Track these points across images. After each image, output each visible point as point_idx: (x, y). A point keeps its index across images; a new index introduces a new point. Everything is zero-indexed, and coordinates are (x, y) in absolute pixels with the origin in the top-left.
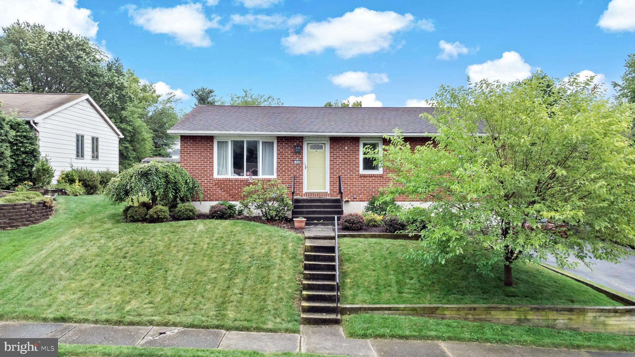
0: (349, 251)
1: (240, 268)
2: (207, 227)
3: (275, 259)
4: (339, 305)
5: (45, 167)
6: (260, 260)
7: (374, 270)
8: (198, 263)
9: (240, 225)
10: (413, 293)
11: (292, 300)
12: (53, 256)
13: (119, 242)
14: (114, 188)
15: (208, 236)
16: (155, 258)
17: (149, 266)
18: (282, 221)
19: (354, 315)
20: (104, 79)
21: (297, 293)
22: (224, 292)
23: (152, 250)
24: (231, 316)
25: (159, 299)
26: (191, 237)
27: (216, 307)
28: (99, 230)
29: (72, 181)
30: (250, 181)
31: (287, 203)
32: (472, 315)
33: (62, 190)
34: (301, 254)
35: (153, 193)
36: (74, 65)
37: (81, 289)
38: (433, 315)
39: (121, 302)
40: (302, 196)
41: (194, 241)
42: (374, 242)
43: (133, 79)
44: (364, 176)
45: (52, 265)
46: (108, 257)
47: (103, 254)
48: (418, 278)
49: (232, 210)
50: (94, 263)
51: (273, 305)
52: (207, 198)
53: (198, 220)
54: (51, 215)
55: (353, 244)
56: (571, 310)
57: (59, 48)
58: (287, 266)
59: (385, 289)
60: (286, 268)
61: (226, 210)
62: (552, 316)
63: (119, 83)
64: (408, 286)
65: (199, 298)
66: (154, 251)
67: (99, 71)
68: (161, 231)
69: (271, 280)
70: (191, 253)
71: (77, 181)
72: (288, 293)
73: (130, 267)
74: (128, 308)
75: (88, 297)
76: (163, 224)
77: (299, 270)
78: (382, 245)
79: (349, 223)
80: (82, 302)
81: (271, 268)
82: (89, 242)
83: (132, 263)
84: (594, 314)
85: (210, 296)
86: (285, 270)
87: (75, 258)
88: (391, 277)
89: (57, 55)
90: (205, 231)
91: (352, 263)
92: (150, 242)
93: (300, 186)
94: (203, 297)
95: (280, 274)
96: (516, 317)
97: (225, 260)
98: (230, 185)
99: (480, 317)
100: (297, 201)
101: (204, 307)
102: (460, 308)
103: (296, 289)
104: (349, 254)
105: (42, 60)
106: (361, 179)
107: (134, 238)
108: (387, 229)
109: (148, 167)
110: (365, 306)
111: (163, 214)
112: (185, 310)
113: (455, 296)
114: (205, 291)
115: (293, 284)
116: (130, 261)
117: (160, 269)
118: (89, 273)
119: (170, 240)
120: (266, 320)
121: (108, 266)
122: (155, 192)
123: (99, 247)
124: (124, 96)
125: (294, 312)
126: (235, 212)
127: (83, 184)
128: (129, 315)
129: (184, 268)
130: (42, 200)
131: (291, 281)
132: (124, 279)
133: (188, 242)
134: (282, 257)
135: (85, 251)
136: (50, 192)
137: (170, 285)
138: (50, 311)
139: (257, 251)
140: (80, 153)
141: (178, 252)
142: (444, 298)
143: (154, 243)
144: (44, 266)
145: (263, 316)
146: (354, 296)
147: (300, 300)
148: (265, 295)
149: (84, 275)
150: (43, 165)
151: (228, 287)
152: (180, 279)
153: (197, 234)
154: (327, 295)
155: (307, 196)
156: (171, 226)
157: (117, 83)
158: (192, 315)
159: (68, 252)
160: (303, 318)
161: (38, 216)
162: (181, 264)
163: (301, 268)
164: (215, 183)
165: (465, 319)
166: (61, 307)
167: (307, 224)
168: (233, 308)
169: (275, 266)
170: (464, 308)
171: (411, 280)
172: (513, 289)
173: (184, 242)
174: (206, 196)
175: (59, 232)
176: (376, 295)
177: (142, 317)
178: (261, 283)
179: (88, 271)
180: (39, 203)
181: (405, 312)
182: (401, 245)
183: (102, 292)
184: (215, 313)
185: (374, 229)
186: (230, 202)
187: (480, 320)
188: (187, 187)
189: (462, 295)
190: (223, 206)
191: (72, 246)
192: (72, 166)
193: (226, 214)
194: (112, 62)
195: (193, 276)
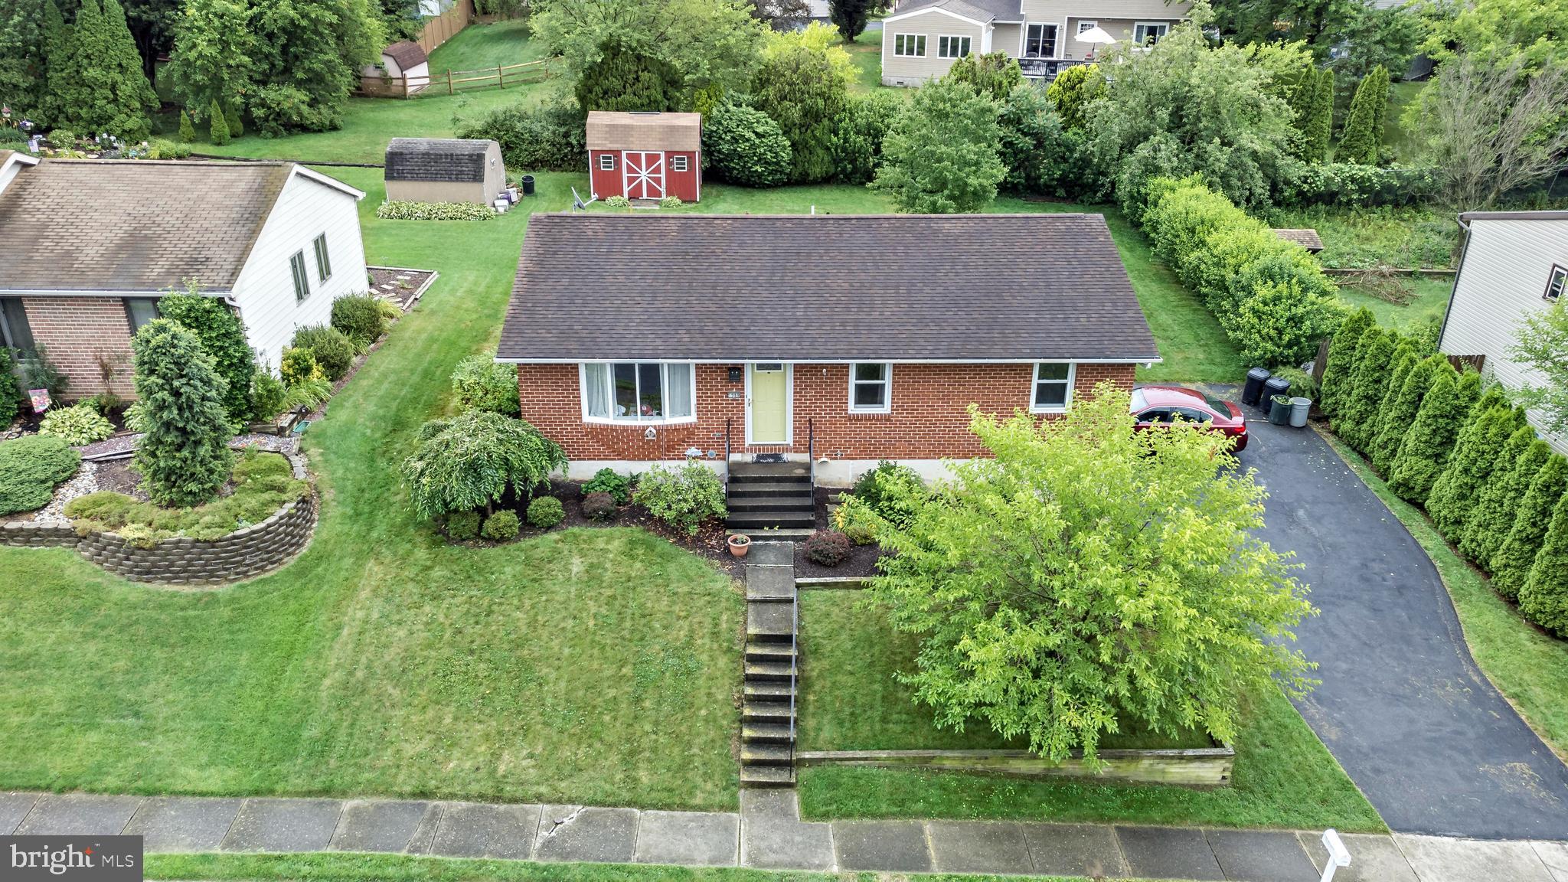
0: (817, 631)
1: (649, 675)
3: (701, 653)
4: (794, 753)
5: (270, 387)
6: (678, 657)
7: (851, 674)
8: (586, 664)
9: (640, 553)
11: (728, 741)
12: (365, 648)
13: (454, 612)
16: (519, 653)
17: (512, 674)
19: (815, 769)
21: (735, 731)
22: (630, 730)
23: (510, 633)
24: (644, 780)
25: (540, 748)
27: (622, 763)
29: (306, 371)
32: (982, 764)
33: (301, 410)
37: (428, 727)
38: (928, 765)
39: (489, 756)
40: (743, 455)
44: (857, 418)
45: (370, 671)
46: (446, 651)
47: (437, 644)
50: (430, 667)
51: (702, 756)
52: (574, 456)
53: (568, 537)
55: (825, 606)
59: (864, 715)
60: (719, 674)
65: (596, 744)
66: (513, 636)
68: (515, 576)
69: (697, 702)
70: (571, 639)
71: (315, 367)
72: (721, 727)
73: (486, 677)
74: (501, 769)
75: (443, 747)
76: (511, 550)
77: (739, 676)
79: (820, 555)
80: (437, 755)
81: (695, 674)
85: (611, 738)
86: (717, 678)
87: (398, 653)
88: (877, 686)
90: (586, 577)
91: (819, 659)
93: (739, 435)
94: (602, 741)
95: (710, 687)
96: (1043, 766)
97: (625, 655)
98: (612, 435)
99: (994, 767)
100: (735, 467)
101: (606, 764)
103: (734, 718)
106: (851, 424)
107: (474, 599)
110: (832, 754)
111: (509, 528)
112: (580, 770)
114: (603, 729)
115: (729, 709)
116: (481, 661)
117: (531, 680)
118: (430, 692)
120: (693, 787)
121: (452, 674)
123: (428, 627)
125: (732, 769)
127: (324, 366)
128: (506, 781)
129: (566, 677)
130: (300, 496)
131: (726, 701)
132: (483, 704)
133: (564, 612)
134: (711, 649)
135: (407, 635)
137: (551, 717)
138: (402, 776)
139: (672, 635)
140: (301, 287)
143: (510, 616)
144: (359, 675)
145: (688, 780)
146: (818, 731)
148: (689, 734)
149: (424, 695)
150: (266, 383)
151: (635, 719)
154: (779, 738)
155: (751, 451)
156: (527, 560)
158: (591, 781)
159: (383, 639)
160: (744, 782)
161: (302, 529)
162: (560, 667)
164: (587, 431)
166: (413, 770)
168: (645, 765)
169: (702, 669)
174: (571, 452)
176: (850, 729)
177: (525, 786)
178: (682, 709)
179: (426, 686)
180: (298, 503)
181: (887, 762)
184: (622, 776)
185: (863, 554)
191: (384, 621)
193: (612, 512)
195: (581, 694)
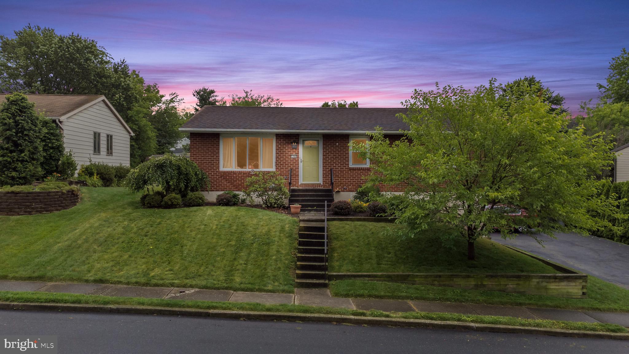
0: (338, 231)
1: (244, 244)
2: (214, 212)
3: (274, 237)
4: (327, 273)
5: (69, 161)
6: (261, 238)
7: (358, 247)
8: (209, 240)
9: (244, 210)
10: (390, 264)
11: (288, 269)
12: (87, 234)
13: (140, 224)
14: (133, 178)
15: (216, 218)
16: (172, 236)
17: (167, 243)
18: (280, 208)
19: (339, 281)
20: (111, 80)
21: (292, 264)
22: (231, 263)
23: (169, 230)
24: (237, 280)
25: (177, 268)
26: (201, 219)
27: (225, 274)
28: (122, 214)
29: (91, 174)
30: (252, 173)
31: (285, 192)
32: (438, 281)
33: (83, 181)
34: (296, 234)
35: (168, 183)
36: (84, 67)
37: (112, 259)
38: (406, 281)
39: (146, 269)
40: (298, 187)
41: (204, 223)
42: (359, 224)
43: (138, 80)
44: (354, 169)
45: (86, 241)
46: (132, 235)
47: (127, 233)
48: (395, 253)
49: (237, 198)
50: (121, 240)
51: (272, 273)
52: (214, 188)
53: (207, 207)
54: (77, 202)
55: (341, 226)
56: (518, 277)
57: (69, 51)
58: (284, 243)
59: (366, 261)
60: (283, 244)
61: (231, 198)
62: (503, 281)
63: (125, 84)
64: (386, 259)
65: (210, 267)
66: (170, 231)
67: (107, 72)
68: (176, 215)
69: (271, 254)
70: (202, 232)
71: (95, 174)
72: (285, 263)
73: (151, 243)
74: (152, 274)
75: (119, 266)
76: (176, 209)
77: (294, 246)
78: (366, 226)
79: (338, 209)
80: (115, 269)
81: (270, 244)
82: (114, 224)
83: (152, 240)
84: (538, 280)
85: (219, 265)
86: (282, 246)
87: (105, 236)
88: (372, 252)
89: (68, 58)
90: (214, 215)
91: (339, 241)
92: (167, 224)
93: (296, 178)
94: (214, 266)
95: (278, 249)
96: (473, 283)
97: (231, 238)
98: (234, 177)
99: (444, 283)
100: (293, 191)
101: (215, 274)
102: (427, 275)
103: (292, 261)
104: (337, 234)
105: (53, 62)
106: (351, 172)
107: (152, 220)
108: (371, 213)
109: (163, 160)
110: (349, 274)
111: (176, 201)
112: (200, 276)
113: (425, 267)
114: (215, 262)
115: (289, 257)
116: (151, 238)
117: (177, 245)
118: (118, 248)
119: (184, 222)
120: (266, 283)
121: (133, 242)
122: (169, 182)
123: (123, 228)
124: (130, 97)
125: (290, 278)
126: (238, 200)
127: (100, 177)
128: (154, 279)
129: (197, 244)
130: (71, 189)
131: (287, 254)
132: (147, 252)
133: (200, 224)
134: (280, 236)
135: (112, 230)
136: (74, 183)
137: (186, 257)
138: (89, 275)
139: (258, 231)
140: (97, 149)
141: (191, 231)
142: (415, 268)
143: (170, 224)
144: (79, 242)
145: (264, 281)
146: (340, 266)
147: (295, 269)
148: (265, 265)
149: (114, 249)
150: (68, 159)
151: (235, 259)
152: (194, 253)
153: (207, 217)
154: (317, 265)
155: (302, 187)
156: (184, 211)
157: (123, 84)
158: (206, 279)
159: (98, 231)
160: (297, 282)
161: (68, 203)
162: (194, 241)
163: (296, 244)
164: (221, 175)
165: (432, 285)
166: (98, 272)
167: (301, 210)
168: (239, 275)
169: (274, 243)
170: (431, 276)
171: (389, 254)
172: (475, 262)
173: (196, 223)
174: (213, 187)
175: (87, 216)
176: (359, 266)
177: (165, 280)
178: (262, 256)
179: (116, 246)
180: (68, 191)
181: (382, 279)
182: (382, 227)
183: (130, 262)
184: (224, 278)
185: (360, 214)
186: (234, 192)
187: (444, 285)
188: (197, 178)
189: (431, 266)
190: (228, 195)
191: (101, 226)
192: (91, 161)
193: (231, 202)
194: (118, 64)
195: (205, 250)
